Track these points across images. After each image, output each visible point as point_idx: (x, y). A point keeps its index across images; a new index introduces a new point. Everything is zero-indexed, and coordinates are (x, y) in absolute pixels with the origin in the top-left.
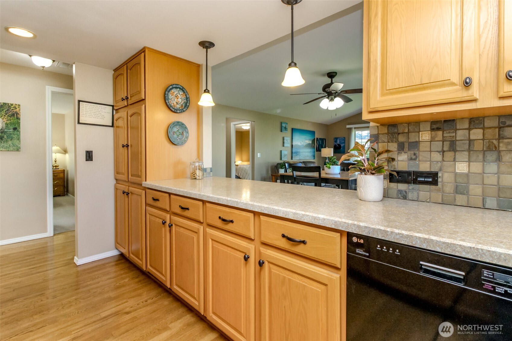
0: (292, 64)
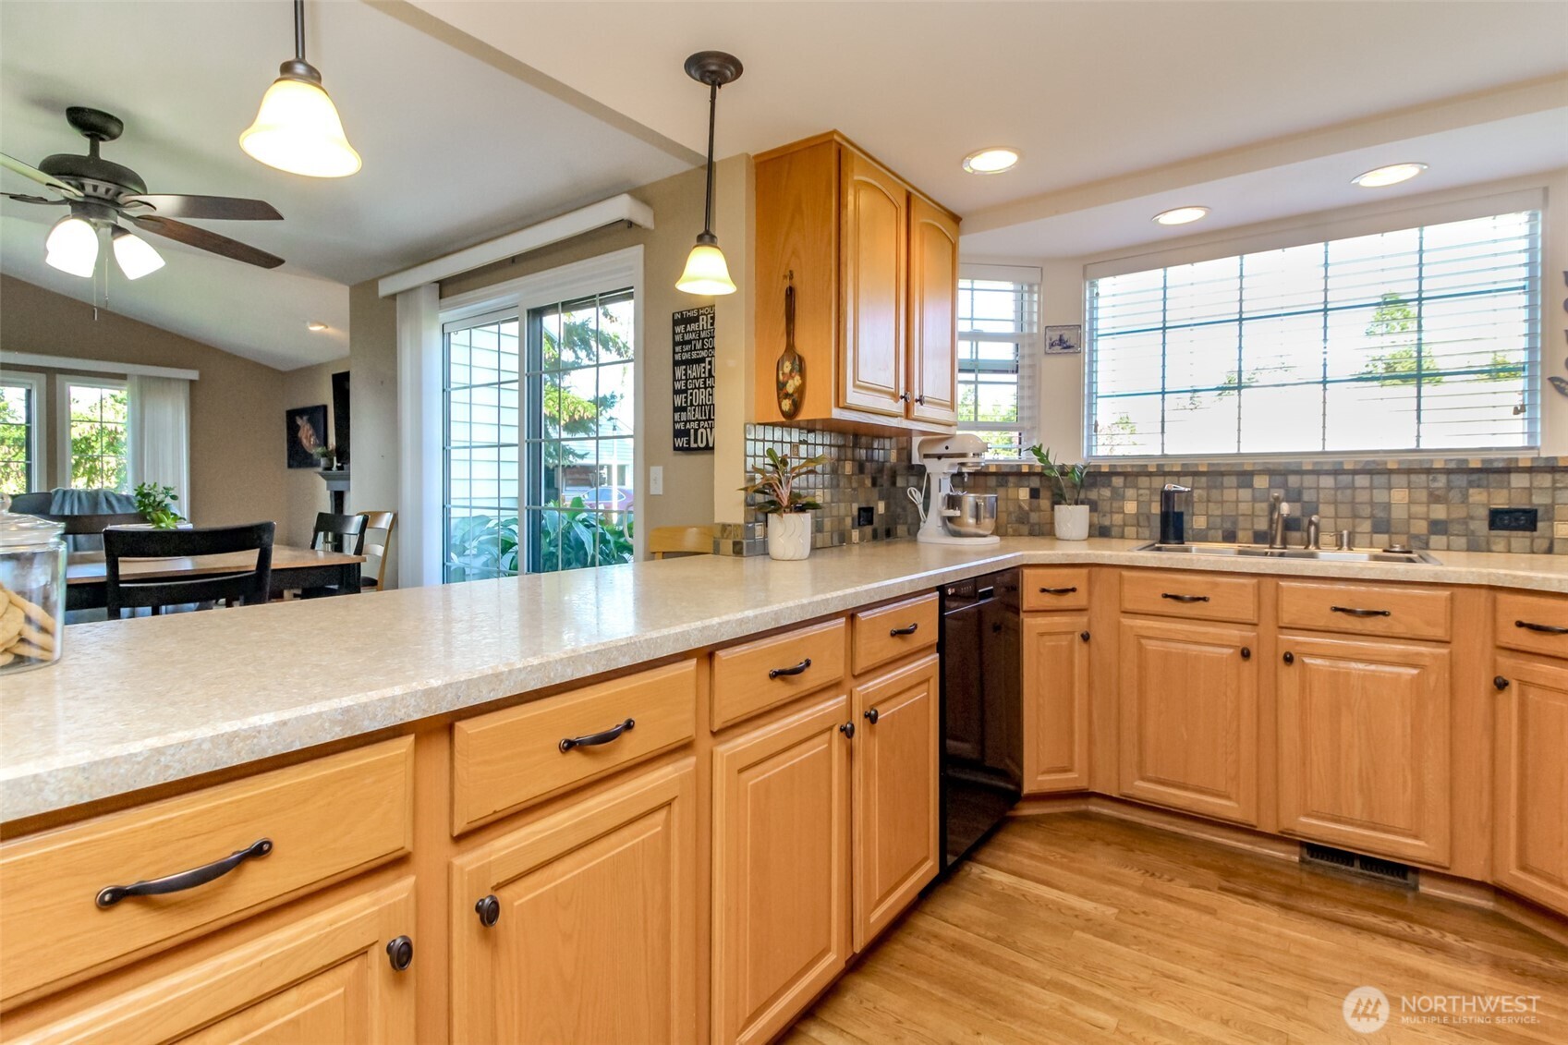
0: (706, 238)
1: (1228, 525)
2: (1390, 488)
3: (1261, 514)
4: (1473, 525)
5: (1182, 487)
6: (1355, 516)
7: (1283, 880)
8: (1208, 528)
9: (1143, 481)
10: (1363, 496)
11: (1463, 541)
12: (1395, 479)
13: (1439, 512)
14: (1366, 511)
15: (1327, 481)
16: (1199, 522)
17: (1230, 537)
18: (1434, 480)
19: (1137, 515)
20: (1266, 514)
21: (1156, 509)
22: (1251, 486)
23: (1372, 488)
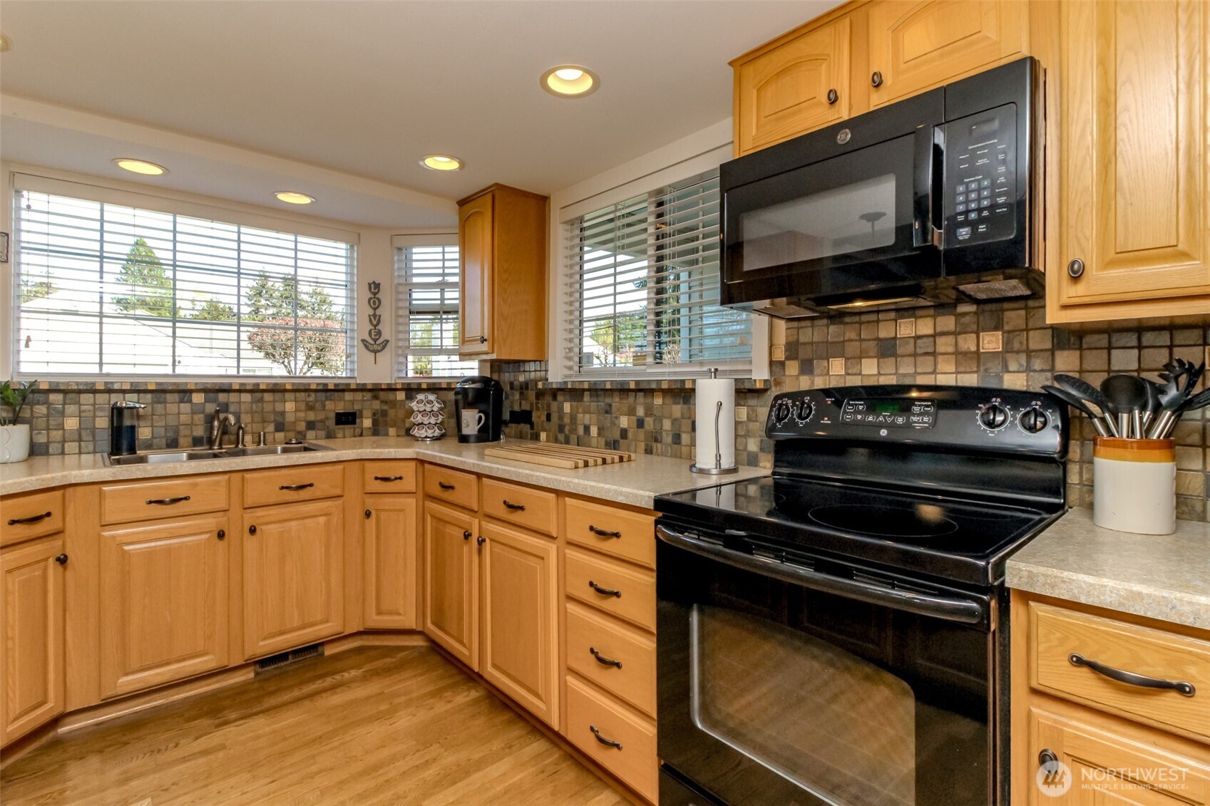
1: (170, 434)
2: (285, 402)
3: (198, 423)
4: (328, 423)
5: (130, 401)
6: (264, 421)
7: (253, 695)
8: (153, 437)
9: (86, 398)
10: (268, 408)
11: (322, 433)
12: (287, 395)
13: (311, 416)
14: (272, 417)
15: (246, 397)
16: (144, 433)
17: (173, 444)
18: (309, 396)
19: (79, 431)
20: (203, 423)
21: (103, 422)
22: (190, 401)
23: (274, 401)
